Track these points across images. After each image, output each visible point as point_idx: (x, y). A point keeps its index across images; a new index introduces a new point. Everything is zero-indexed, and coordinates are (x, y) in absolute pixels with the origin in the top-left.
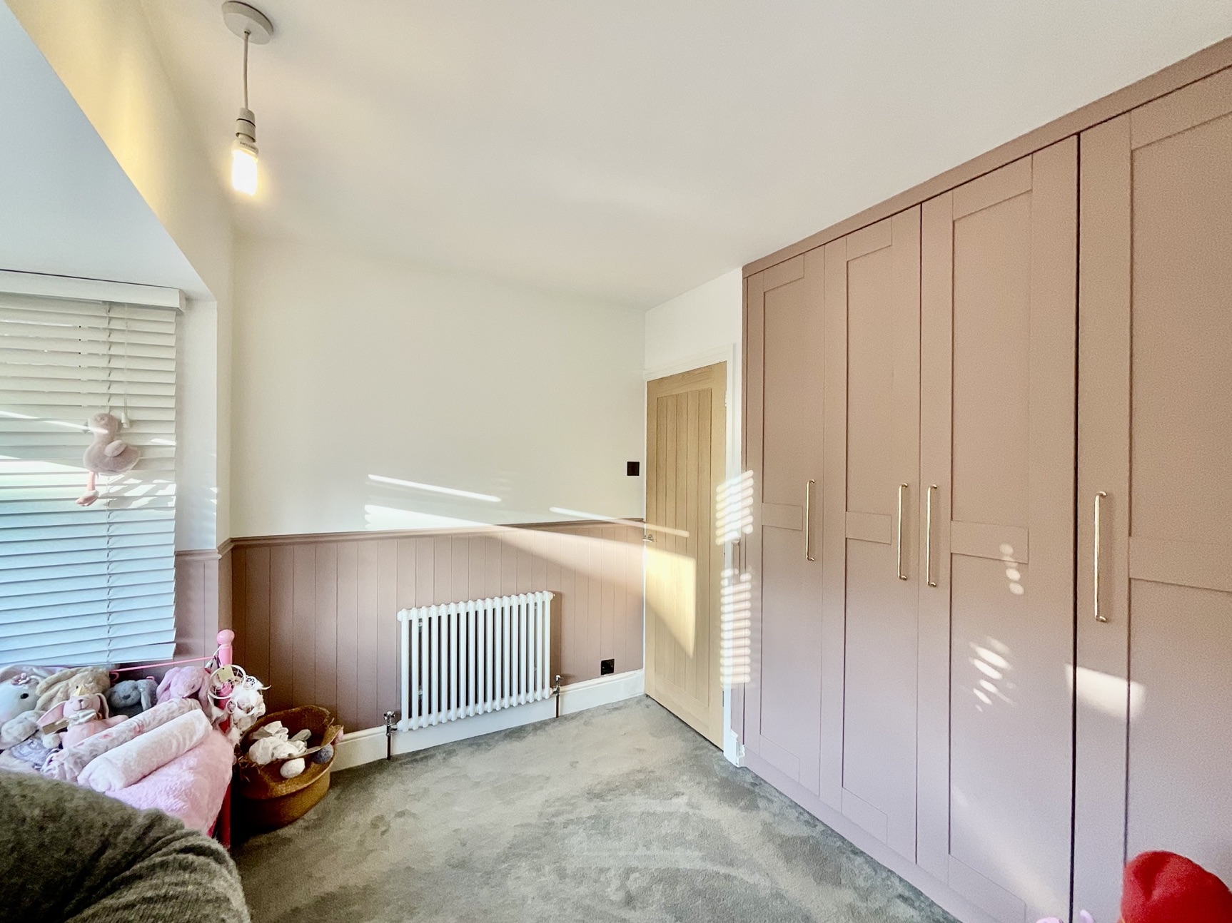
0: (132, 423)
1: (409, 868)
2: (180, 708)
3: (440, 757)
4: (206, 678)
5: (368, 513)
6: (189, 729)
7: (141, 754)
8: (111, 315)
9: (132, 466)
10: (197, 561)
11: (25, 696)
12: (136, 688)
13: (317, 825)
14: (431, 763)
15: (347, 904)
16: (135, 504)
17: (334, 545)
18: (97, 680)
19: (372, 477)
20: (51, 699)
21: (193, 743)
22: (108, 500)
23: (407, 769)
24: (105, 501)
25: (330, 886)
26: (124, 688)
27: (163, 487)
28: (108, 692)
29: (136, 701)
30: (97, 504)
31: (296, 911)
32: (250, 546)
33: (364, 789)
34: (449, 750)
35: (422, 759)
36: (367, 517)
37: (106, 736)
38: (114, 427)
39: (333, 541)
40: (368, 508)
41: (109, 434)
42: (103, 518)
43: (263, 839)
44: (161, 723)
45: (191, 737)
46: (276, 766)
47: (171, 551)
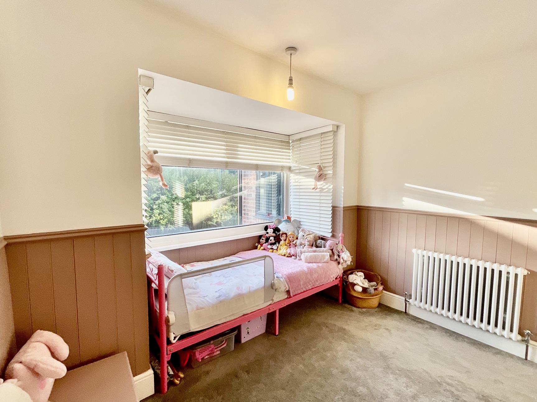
0: (325, 167)
1: (369, 342)
2: (326, 251)
3: (426, 326)
4: (335, 246)
5: (404, 201)
6: (324, 257)
7: (311, 257)
8: (322, 137)
9: (323, 179)
10: (338, 210)
11: (304, 236)
12: (321, 242)
13: (363, 313)
14: (420, 325)
15: (345, 334)
16: (325, 191)
17: (390, 213)
18: (315, 237)
19: (406, 184)
20: (307, 238)
21: (324, 261)
22: (320, 189)
23: (408, 320)
24: (319, 189)
25: (346, 327)
26: (319, 241)
27: (330, 186)
28: (316, 241)
29: (321, 245)
30: (318, 190)
31: (335, 325)
32: (363, 209)
33: (386, 315)
34: (433, 326)
35: (417, 321)
36: (403, 202)
37: (308, 250)
38: (320, 169)
39: (390, 212)
40: (404, 199)
41: (319, 171)
42: (318, 194)
43: (349, 306)
44: (320, 252)
45: (324, 259)
46: (354, 285)
47: (331, 205)
